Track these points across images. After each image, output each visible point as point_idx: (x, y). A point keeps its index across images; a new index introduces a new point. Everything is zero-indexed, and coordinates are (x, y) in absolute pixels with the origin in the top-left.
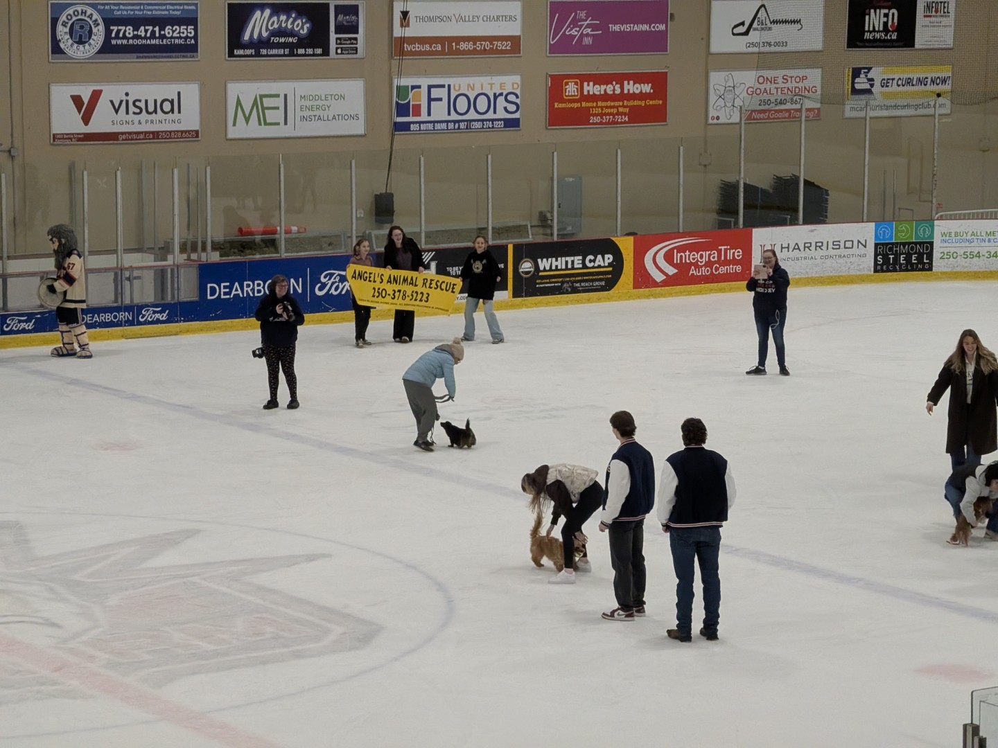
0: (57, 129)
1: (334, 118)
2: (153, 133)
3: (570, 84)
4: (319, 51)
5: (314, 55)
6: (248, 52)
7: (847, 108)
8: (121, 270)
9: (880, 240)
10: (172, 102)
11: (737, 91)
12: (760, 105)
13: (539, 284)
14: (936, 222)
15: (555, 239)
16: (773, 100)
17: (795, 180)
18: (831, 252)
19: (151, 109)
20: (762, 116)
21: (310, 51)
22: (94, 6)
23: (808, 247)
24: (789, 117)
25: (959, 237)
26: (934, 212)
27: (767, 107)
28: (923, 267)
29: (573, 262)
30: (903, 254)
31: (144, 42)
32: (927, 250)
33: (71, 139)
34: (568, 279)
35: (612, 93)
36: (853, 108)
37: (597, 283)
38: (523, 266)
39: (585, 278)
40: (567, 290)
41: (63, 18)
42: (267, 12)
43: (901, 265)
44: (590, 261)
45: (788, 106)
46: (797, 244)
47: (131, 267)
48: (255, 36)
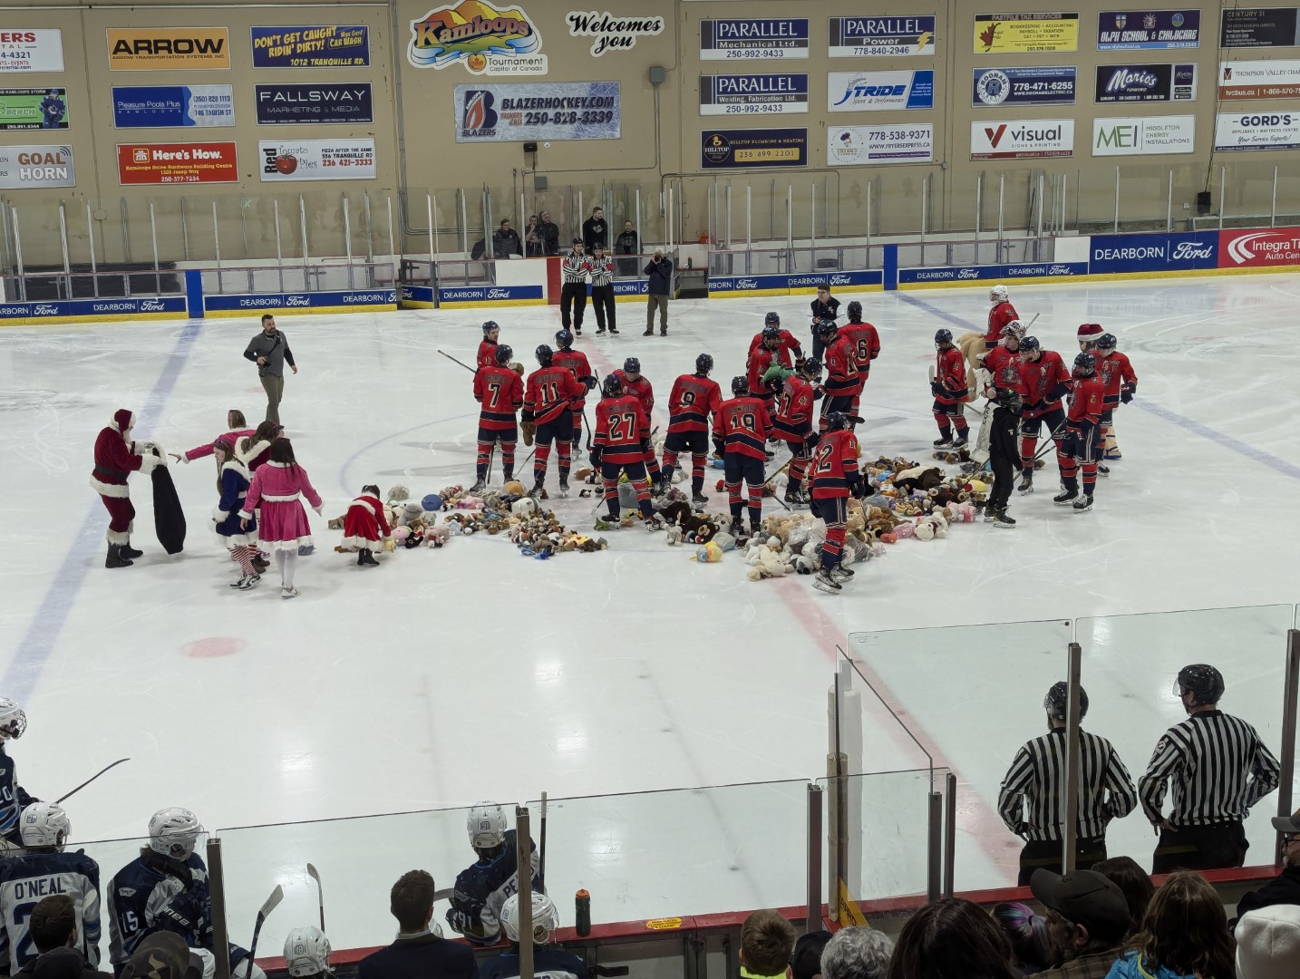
0: (974, 150)
1: (1171, 141)
2: (1040, 152)
4: (1162, 97)
5: (1158, 100)
6: (1111, 98)
10: (1054, 132)
19: (1039, 137)
21: (1155, 97)
22: (1004, 71)
31: (1037, 93)
33: (984, 156)
41: (982, 79)
42: (1126, 71)
48: (1116, 88)
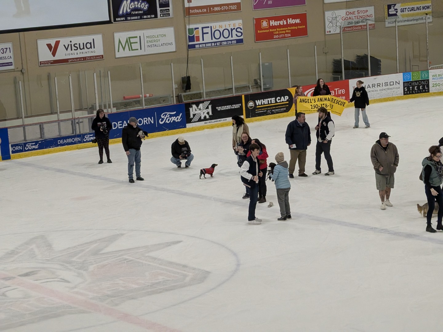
0: (41, 60)
1: (162, 45)
2: (83, 58)
3: (264, 22)
4: (153, 16)
5: (151, 18)
6: (122, 19)
7: (387, 23)
8: (74, 119)
9: (405, 80)
10: (91, 43)
11: (338, 19)
12: (348, 24)
13: (257, 111)
14: (430, 71)
15: (263, 91)
16: (354, 22)
17: (366, 56)
18: (384, 87)
19: (82, 47)
20: (349, 29)
21: (149, 16)
23: (374, 86)
24: (361, 29)
25: (440, 77)
26: (428, 66)
27: (351, 25)
28: (425, 91)
29: (271, 101)
30: (416, 86)
32: (426, 83)
33: (48, 63)
34: (269, 108)
35: (282, 24)
36: (389, 23)
37: (282, 109)
38: (249, 104)
39: (277, 107)
40: (269, 113)
42: (129, 1)
43: (415, 91)
44: (279, 100)
45: (361, 24)
46: (369, 85)
47: (78, 118)
48: (125, 12)
